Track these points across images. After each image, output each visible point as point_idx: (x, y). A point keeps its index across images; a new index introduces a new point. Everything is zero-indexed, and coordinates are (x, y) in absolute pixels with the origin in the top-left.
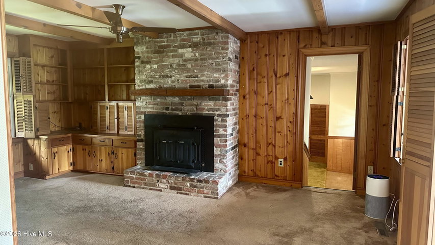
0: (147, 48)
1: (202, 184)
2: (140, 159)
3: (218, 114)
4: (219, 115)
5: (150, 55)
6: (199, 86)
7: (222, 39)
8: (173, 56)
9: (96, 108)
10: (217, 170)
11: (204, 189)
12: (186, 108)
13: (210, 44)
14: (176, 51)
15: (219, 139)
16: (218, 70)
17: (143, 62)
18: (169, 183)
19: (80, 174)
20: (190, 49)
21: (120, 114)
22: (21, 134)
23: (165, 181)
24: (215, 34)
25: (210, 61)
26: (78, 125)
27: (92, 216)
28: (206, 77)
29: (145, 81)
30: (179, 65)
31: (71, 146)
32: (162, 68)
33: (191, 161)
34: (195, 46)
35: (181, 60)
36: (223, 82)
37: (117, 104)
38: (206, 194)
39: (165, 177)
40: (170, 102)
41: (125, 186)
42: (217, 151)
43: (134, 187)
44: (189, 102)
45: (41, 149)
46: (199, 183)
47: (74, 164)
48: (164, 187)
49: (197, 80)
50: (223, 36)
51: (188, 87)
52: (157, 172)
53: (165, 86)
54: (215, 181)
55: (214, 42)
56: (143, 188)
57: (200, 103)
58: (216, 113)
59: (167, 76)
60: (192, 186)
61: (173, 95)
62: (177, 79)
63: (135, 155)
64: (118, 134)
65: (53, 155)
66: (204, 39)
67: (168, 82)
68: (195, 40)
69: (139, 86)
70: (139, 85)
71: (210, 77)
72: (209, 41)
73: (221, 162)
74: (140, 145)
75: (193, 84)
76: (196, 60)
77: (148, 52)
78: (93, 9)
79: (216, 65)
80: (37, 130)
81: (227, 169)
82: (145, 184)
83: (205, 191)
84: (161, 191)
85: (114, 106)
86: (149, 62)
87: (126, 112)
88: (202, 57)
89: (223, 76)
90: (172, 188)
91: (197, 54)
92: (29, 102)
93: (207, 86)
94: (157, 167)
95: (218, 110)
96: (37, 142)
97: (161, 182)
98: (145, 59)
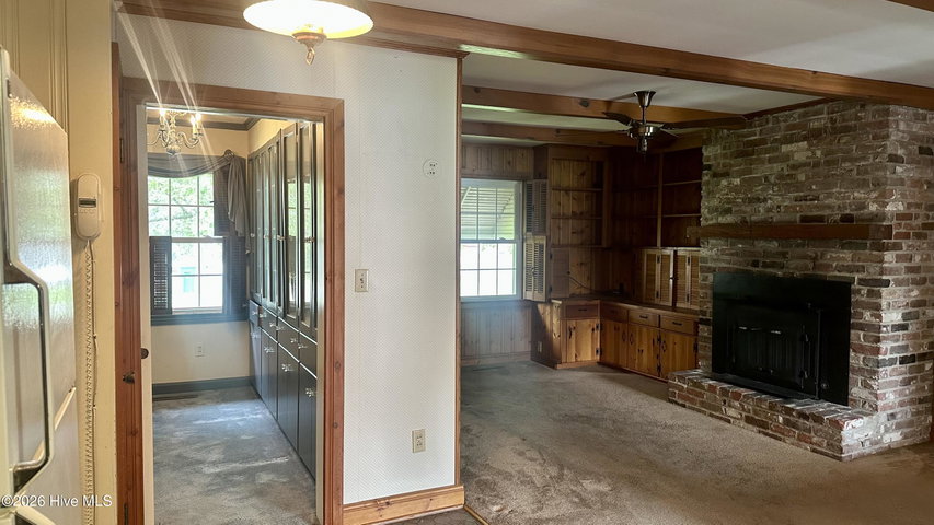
0: (724, 148)
1: (809, 424)
2: (704, 357)
3: (860, 280)
4: (863, 282)
5: (728, 161)
6: (820, 219)
7: (874, 116)
8: (770, 161)
9: (642, 259)
10: (855, 401)
11: (813, 434)
12: (793, 264)
13: (847, 130)
14: (776, 149)
15: (862, 334)
16: (863, 184)
17: (715, 175)
18: (744, 410)
19: (609, 369)
20: (804, 144)
21: (680, 272)
22: (529, 295)
23: (737, 404)
24: (858, 108)
25: (847, 165)
26: (618, 288)
27: (593, 431)
28: (837, 198)
29: (716, 210)
30: (780, 177)
31: (597, 321)
32: (749, 184)
33: (798, 373)
34: (814, 136)
35: (784, 166)
36: (873, 208)
37: (675, 252)
38: (816, 444)
39: (737, 396)
40: (761, 251)
41: (670, 401)
42: (856, 360)
43: (684, 406)
44: (799, 251)
45: (553, 320)
46: (801, 421)
47: (602, 352)
48: (734, 415)
49: (816, 206)
50: (877, 111)
51: (798, 219)
52: (725, 386)
53: (753, 218)
54: (837, 422)
55: (856, 126)
56: (699, 411)
57: (822, 254)
58: (857, 276)
59: (758, 200)
60: (787, 422)
61: (768, 237)
62: (778, 205)
63: (696, 348)
64: (674, 308)
65: (568, 332)
66: (833, 121)
67: (759, 212)
68: (814, 125)
69: (706, 219)
70: (708, 217)
71: (844, 198)
72: (844, 124)
73: (866, 386)
74: (705, 331)
75: (810, 214)
76: (817, 165)
77: (725, 156)
78: (609, 103)
79: (858, 174)
80: (550, 290)
81: (880, 403)
82: (702, 404)
83: (815, 439)
84: (729, 422)
85: (669, 256)
86: (726, 175)
87: (688, 268)
88: (828, 158)
89: (874, 195)
90: (749, 420)
91: (819, 153)
92: (541, 246)
93: (838, 217)
94: (730, 376)
95: (861, 269)
96: (548, 308)
97: (730, 406)
98: (720, 170)
